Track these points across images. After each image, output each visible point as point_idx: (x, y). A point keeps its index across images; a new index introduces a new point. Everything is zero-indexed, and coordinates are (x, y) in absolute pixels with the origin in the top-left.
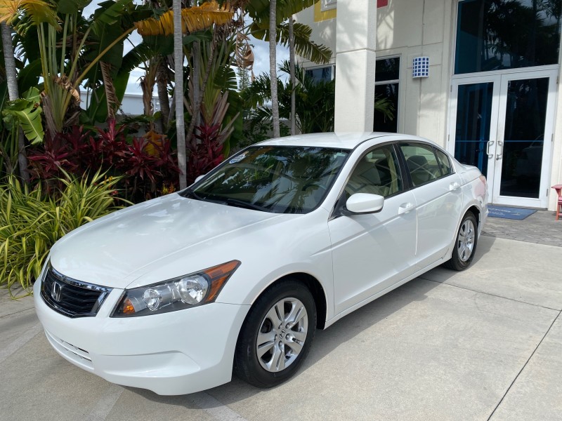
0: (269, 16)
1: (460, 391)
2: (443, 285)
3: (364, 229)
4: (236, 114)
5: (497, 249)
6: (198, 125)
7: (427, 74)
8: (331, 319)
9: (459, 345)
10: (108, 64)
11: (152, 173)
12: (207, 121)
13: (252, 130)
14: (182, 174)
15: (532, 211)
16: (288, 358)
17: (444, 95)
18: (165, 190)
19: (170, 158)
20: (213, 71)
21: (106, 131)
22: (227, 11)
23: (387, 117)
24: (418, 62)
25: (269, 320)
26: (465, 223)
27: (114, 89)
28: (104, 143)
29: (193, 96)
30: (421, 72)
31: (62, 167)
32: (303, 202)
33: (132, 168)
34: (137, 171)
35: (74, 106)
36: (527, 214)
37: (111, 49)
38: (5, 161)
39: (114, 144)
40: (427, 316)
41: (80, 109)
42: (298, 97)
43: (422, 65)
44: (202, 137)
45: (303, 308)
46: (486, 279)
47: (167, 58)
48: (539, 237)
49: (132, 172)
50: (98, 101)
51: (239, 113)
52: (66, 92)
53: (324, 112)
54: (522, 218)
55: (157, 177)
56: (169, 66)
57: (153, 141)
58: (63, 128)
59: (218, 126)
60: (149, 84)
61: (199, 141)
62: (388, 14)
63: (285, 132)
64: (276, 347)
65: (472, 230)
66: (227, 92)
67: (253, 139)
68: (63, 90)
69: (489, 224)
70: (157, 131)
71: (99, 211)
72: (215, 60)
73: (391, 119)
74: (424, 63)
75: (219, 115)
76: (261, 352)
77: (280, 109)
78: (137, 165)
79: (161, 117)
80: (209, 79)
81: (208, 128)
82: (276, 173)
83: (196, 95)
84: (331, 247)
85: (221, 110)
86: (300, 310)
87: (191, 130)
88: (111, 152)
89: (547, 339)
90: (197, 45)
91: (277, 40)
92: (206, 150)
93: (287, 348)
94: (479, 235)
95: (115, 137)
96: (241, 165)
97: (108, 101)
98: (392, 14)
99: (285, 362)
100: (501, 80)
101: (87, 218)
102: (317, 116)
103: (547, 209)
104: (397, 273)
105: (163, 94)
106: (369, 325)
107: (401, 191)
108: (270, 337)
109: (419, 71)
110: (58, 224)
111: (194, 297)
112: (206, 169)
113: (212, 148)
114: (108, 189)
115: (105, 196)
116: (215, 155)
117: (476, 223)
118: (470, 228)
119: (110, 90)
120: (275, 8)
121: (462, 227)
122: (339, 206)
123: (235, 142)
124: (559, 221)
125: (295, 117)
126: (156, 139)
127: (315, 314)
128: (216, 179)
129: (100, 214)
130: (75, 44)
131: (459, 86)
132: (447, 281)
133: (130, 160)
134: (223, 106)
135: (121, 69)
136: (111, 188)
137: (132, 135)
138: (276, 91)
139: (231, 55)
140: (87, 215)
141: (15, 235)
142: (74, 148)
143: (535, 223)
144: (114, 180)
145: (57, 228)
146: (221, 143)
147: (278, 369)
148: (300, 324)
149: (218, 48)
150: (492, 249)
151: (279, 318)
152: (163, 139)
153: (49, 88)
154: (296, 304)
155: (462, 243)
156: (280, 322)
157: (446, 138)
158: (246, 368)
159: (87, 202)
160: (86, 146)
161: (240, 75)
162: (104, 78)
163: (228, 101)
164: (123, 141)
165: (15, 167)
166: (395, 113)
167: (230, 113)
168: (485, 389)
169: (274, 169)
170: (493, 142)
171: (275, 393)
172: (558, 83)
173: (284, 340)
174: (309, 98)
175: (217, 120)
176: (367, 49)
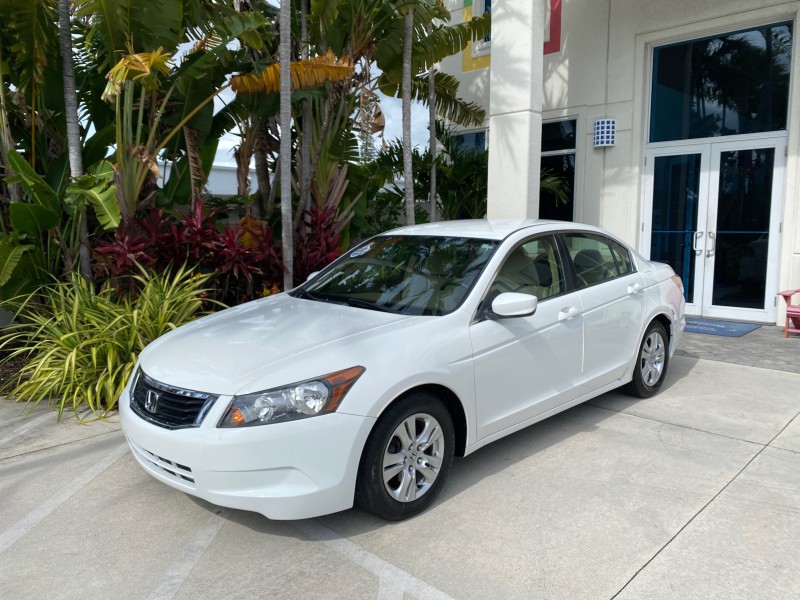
0: (402, 68)
1: (625, 529)
2: (621, 414)
3: (513, 336)
4: (357, 195)
5: (699, 373)
6: (308, 209)
7: (613, 142)
8: (472, 445)
9: (631, 481)
10: (193, 129)
11: (250, 271)
12: (320, 204)
13: (379, 216)
14: (288, 272)
15: (754, 327)
16: (420, 487)
17: (636, 170)
18: (266, 291)
19: (273, 252)
20: (328, 138)
21: (192, 215)
22: (346, 65)
23: (560, 199)
24: (600, 125)
25: (397, 439)
26: (651, 336)
27: (200, 162)
28: (189, 232)
29: (301, 172)
30: (605, 140)
31: (137, 260)
32: (441, 304)
33: (224, 264)
34: (230, 267)
35: (149, 183)
36: (746, 330)
37: (198, 112)
38: (62, 252)
39: (201, 232)
40: (595, 450)
41: (156, 188)
42: (439, 173)
43: (605, 130)
44: (312, 225)
45: (438, 427)
46: (678, 408)
47: (268, 121)
48: (757, 360)
49: (225, 269)
50: (179, 177)
51: (361, 193)
52: (141, 166)
53: (475, 193)
54: (740, 335)
55: (256, 276)
56: (270, 132)
57: (251, 229)
58: (136, 212)
59: (333, 210)
60: (246, 155)
61: (309, 230)
62: (562, 62)
63: (422, 218)
64: (406, 471)
65: (661, 345)
66: (346, 165)
67: (379, 227)
68: (138, 163)
69: (693, 342)
70: (255, 216)
71: (184, 317)
72: (331, 124)
73: (565, 202)
74: (608, 127)
75: (335, 195)
76: (388, 476)
77: (416, 188)
78: (230, 260)
79: (260, 198)
80: (323, 149)
81: (320, 213)
82: (409, 270)
83: (306, 170)
84: (473, 356)
85: (338, 190)
86: (434, 429)
87: (298, 215)
88: (197, 242)
89: (742, 476)
90: (308, 105)
91: (413, 96)
92: (319, 240)
93: (419, 476)
94: (671, 355)
95: (203, 223)
96: (364, 260)
97: (192, 177)
98: (567, 62)
99: (416, 491)
100: (710, 151)
101: (170, 324)
102: (465, 196)
103: (775, 324)
104: (557, 393)
105: (262, 167)
106: (522, 458)
107: (563, 292)
108: (398, 458)
109: (602, 138)
110: (135, 332)
111: (312, 407)
112: (318, 265)
113: (326, 239)
114: (194, 289)
115: (192, 296)
116: (329, 248)
117: (667, 336)
118: (659, 342)
119: (196, 163)
120: (410, 56)
121: (646, 340)
122: (484, 308)
123: (355, 232)
124: (789, 339)
125: (434, 198)
126: (254, 226)
127: (453, 436)
128: (331, 279)
129: (186, 321)
130: (154, 105)
131: (656, 158)
132: (627, 410)
133: (221, 253)
134: (341, 184)
135: (209, 137)
136: (199, 288)
137: (224, 221)
138: (410, 165)
139: (352, 117)
140: (170, 321)
141: (81, 345)
142: (151, 237)
143: (754, 341)
144: (204, 277)
145: (133, 337)
146: (337, 232)
147: (407, 499)
148: (434, 447)
149: (336, 108)
150: (692, 373)
151: (410, 437)
152: (264, 226)
153: (122, 161)
154: (430, 422)
155: (647, 362)
156: (410, 442)
157: (639, 227)
158: (369, 492)
159: (171, 304)
160: (166, 234)
161: (362, 138)
162: (188, 147)
163: (347, 177)
164: (213, 229)
165: (75, 261)
166: (570, 195)
167: (349, 193)
168: (655, 526)
169: (406, 265)
170: (702, 233)
171: (404, 527)
172: (786, 155)
173: (415, 464)
174: (454, 174)
175: (332, 202)
176: (530, 110)
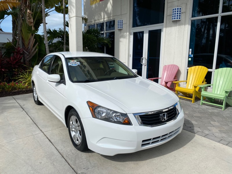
7: (122, 28)
12: (26, 46)
24: (120, 22)
66: (34, 34)
75: (31, 44)
85: (32, 42)
100: (146, 30)
131: (134, 33)
157: (129, 56)
163: (34, 38)
170: (144, 58)
175: (30, 46)
176: (76, 16)
